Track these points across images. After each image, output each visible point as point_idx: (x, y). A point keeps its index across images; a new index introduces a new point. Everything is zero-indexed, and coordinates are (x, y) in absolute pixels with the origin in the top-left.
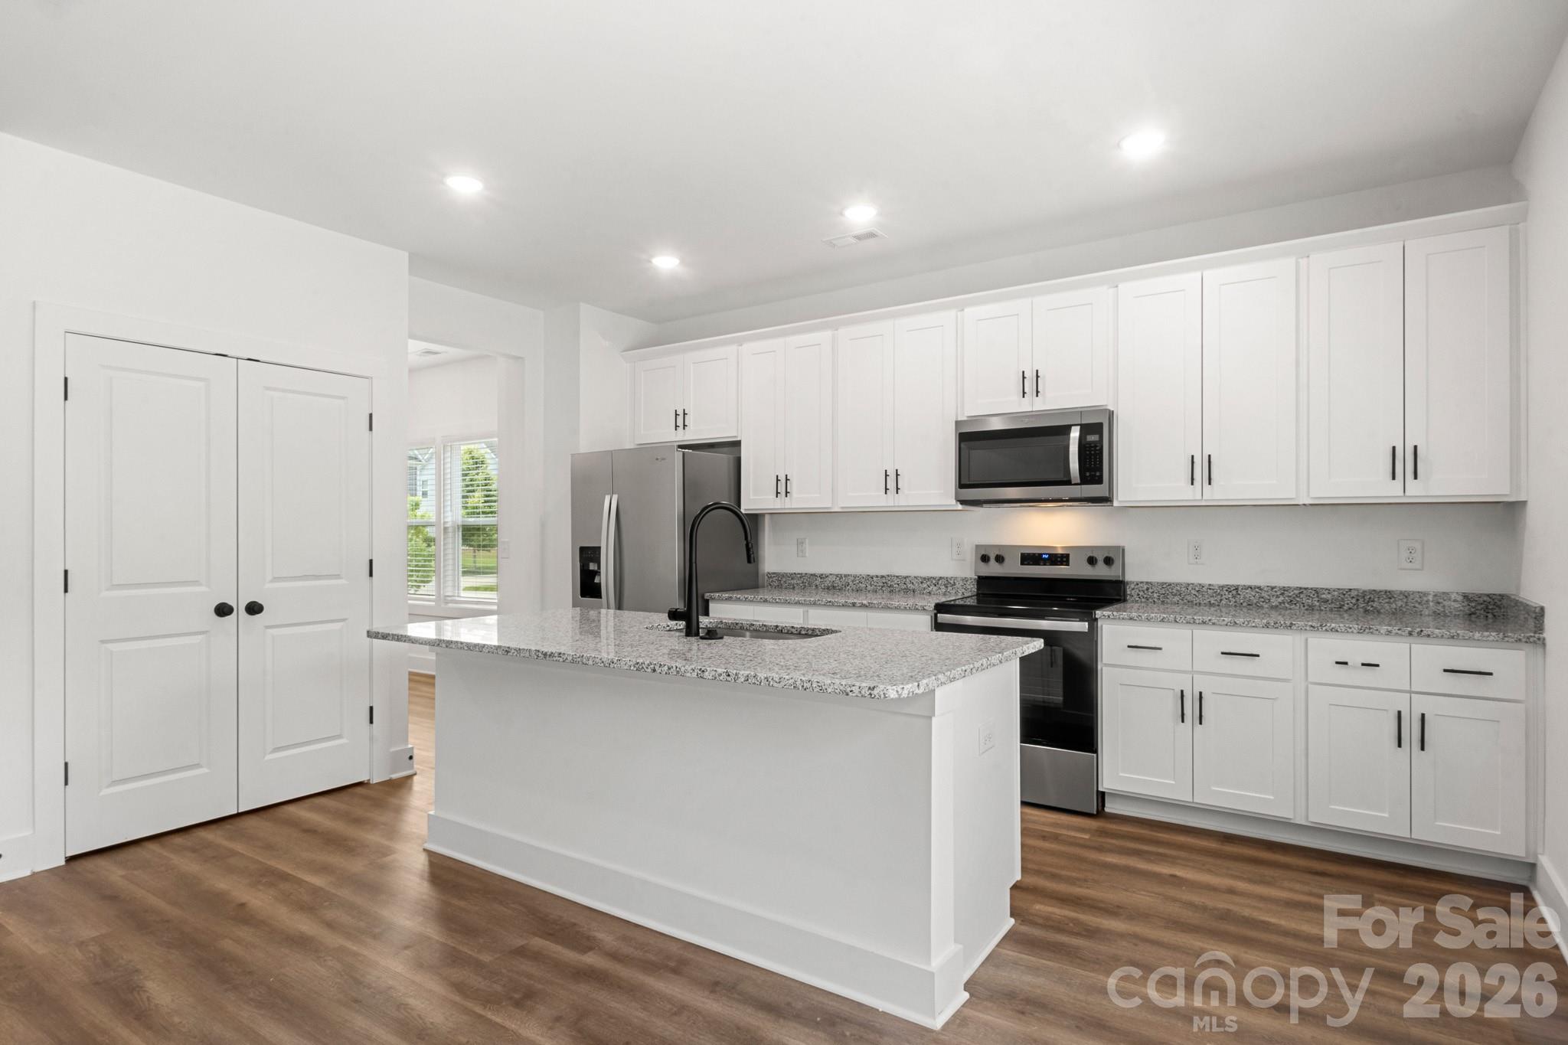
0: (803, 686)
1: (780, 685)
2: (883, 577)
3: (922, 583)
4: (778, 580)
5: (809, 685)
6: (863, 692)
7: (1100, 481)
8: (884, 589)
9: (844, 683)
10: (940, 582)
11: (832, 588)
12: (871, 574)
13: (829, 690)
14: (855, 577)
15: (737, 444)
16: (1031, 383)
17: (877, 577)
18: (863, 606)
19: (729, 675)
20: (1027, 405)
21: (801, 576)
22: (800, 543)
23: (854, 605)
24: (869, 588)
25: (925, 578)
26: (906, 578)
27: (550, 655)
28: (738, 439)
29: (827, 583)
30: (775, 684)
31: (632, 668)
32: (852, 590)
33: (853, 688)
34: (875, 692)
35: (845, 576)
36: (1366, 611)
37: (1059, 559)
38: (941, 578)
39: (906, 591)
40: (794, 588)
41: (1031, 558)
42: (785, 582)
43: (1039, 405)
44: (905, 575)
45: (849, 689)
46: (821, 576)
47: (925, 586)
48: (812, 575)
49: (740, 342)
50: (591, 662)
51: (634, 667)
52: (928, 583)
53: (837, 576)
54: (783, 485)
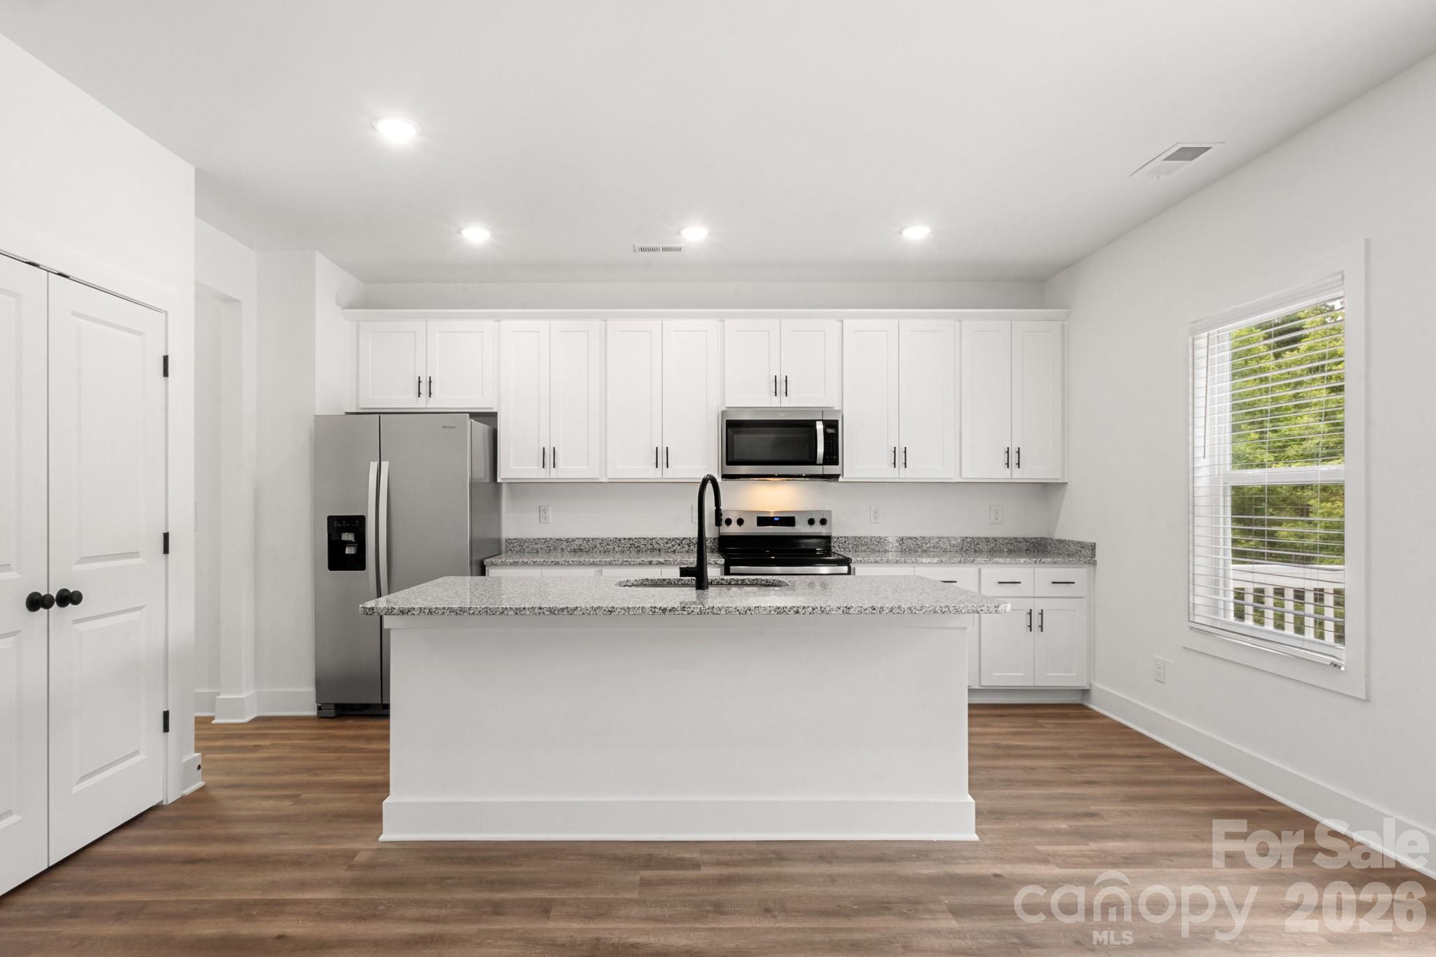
0: (941, 611)
1: (922, 612)
2: (630, 539)
3: (667, 543)
4: (520, 545)
5: (946, 609)
6: (990, 610)
7: (836, 463)
8: (631, 549)
9: (975, 605)
10: (684, 542)
11: (578, 551)
12: (619, 537)
13: (963, 612)
14: (603, 540)
15: (494, 415)
16: (780, 385)
17: (625, 539)
18: (659, 563)
19: (874, 609)
20: (775, 402)
21: (546, 540)
22: (542, 510)
23: (650, 563)
24: (617, 548)
25: (670, 539)
26: (652, 539)
27: (670, 610)
28: (495, 411)
29: (574, 546)
30: (917, 612)
31: (773, 612)
32: (600, 551)
33: (983, 608)
34: (1000, 609)
35: (592, 539)
36: (975, 551)
37: (789, 521)
38: (684, 538)
39: (653, 550)
40: (538, 552)
41: (763, 521)
42: (528, 547)
43: (786, 402)
44: (651, 537)
45: (979, 609)
46: (567, 540)
47: (670, 545)
48: (557, 540)
49: (498, 318)
50: (723, 612)
51: (775, 611)
52: (673, 543)
53: (584, 539)
54: (548, 457)
